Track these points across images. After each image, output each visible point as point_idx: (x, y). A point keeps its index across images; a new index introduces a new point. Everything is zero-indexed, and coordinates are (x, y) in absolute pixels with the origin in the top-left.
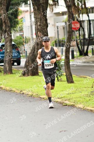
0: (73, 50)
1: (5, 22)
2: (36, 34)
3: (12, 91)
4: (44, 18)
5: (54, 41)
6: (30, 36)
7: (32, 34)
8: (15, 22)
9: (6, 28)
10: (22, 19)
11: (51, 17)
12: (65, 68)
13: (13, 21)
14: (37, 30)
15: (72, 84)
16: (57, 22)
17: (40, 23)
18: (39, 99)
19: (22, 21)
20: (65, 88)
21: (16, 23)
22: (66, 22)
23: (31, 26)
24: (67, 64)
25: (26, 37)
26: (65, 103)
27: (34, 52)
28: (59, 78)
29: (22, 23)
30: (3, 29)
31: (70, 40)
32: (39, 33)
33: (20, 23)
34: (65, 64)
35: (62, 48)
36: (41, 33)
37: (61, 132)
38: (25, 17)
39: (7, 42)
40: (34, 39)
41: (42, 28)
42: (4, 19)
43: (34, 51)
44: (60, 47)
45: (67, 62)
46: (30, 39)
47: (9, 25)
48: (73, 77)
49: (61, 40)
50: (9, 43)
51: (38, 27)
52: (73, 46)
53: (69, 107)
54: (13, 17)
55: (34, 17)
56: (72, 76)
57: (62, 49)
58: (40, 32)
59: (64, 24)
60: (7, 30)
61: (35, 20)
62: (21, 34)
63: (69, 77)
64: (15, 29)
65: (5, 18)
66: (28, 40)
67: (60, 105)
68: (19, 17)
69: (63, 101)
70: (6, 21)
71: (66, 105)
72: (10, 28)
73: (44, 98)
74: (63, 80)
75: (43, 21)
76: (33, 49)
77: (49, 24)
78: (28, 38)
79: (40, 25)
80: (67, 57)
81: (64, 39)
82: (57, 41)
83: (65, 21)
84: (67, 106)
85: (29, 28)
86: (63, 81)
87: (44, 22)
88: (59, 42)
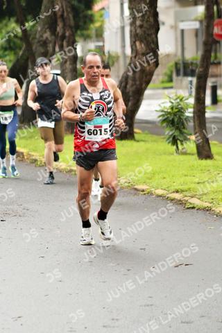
0: (215, 84)
1: (62, 16)
2: (132, 47)
3: (73, 173)
4: (152, 11)
5: (172, 63)
6: (119, 51)
7: (123, 47)
8: (86, 17)
9: (64, 30)
10: (103, 12)
11: (168, 8)
12: (194, 126)
13: (81, 15)
14: (135, 37)
15: (209, 162)
16: (182, 21)
17: (142, 21)
18: (133, 191)
19: (101, 16)
20: (192, 170)
21: (87, 20)
22: (201, 22)
23: (123, 28)
24: (199, 117)
25: (111, 53)
26: (191, 204)
27: (125, 87)
28: (180, 147)
29: (101, 19)
30: (56, 33)
31: (207, 61)
32: (138, 43)
33: (98, 21)
34: (194, 116)
35: (190, 79)
36: (143, 45)
37: (177, 266)
38: (108, 8)
39: (66, 62)
40: (128, 57)
41: (145, 32)
42: (61, 10)
43: (127, 84)
44: (185, 78)
45: (199, 111)
46: (118, 58)
47: (72, 23)
48: (211, 145)
49: (189, 62)
50: (70, 64)
51: (136, 31)
52: (216, 76)
53: (200, 212)
54: (82, 6)
55: (129, 8)
56: (209, 144)
57: (191, 82)
58: (141, 42)
59: (197, 25)
60: (67, 34)
61: (130, 14)
62: (99, 46)
63: (203, 146)
64: (85, 32)
65: (62, 7)
66: (115, 59)
67: (179, 207)
68: (97, 7)
69: (186, 198)
70: (65, 14)
71: (193, 208)
72: (74, 30)
73: (143, 191)
74: (188, 152)
75: (148, 17)
76: (124, 79)
77: (163, 24)
78: (114, 55)
79: (141, 26)
80: (200, 101)
81: (197, 59)
82: (179, 64)
83: (199, 19)
84: (194, 211)
85: (116, 33)
86: (189, 154)
87: (152, 19)
88: (186, 65)
